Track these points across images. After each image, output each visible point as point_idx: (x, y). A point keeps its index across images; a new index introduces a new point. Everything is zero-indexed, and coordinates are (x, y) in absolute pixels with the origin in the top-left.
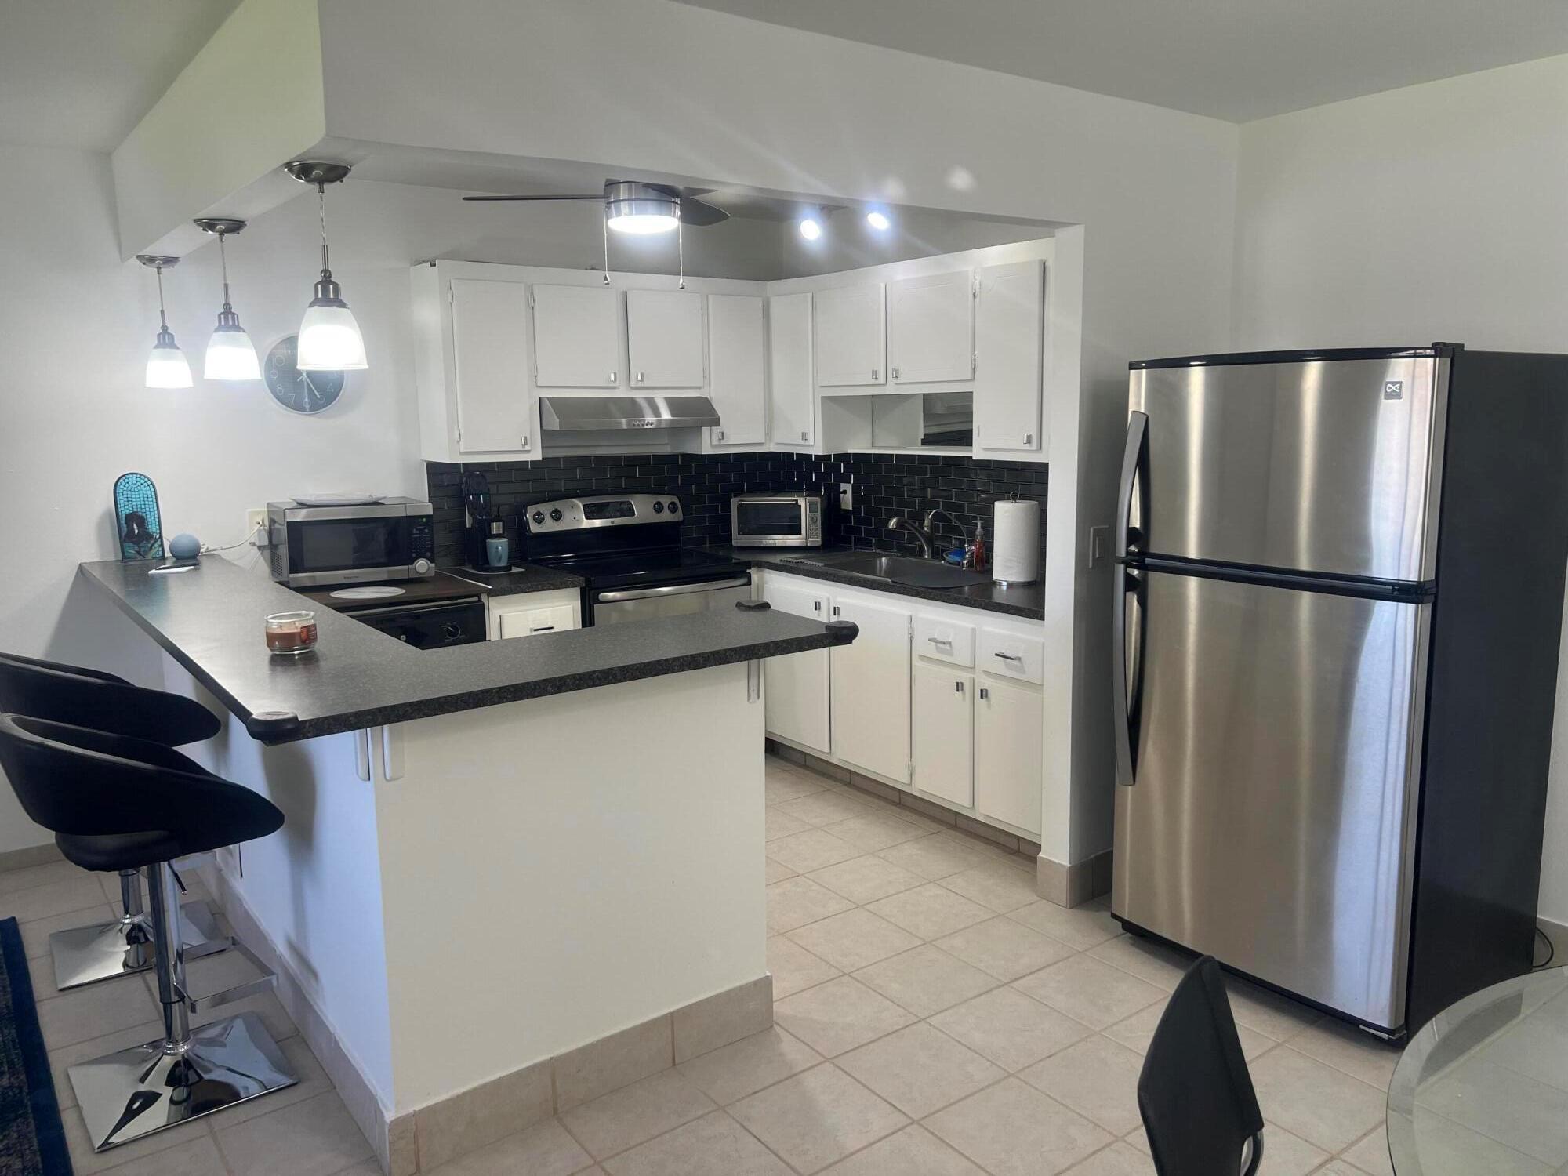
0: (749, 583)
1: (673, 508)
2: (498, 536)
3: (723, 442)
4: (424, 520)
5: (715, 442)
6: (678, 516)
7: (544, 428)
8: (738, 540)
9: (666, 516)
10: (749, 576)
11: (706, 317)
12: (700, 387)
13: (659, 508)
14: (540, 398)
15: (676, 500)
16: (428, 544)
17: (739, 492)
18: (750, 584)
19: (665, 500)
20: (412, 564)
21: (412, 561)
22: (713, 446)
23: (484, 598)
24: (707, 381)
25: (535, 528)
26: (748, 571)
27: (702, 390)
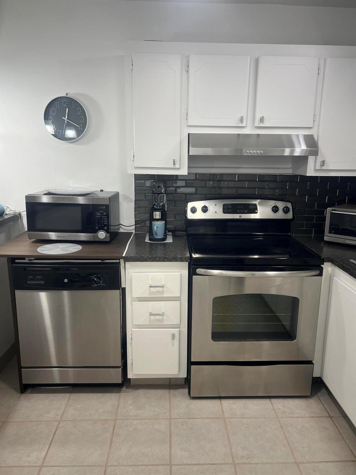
0: (321, 274)
1: (286, 210)
2: (158, 220)
3: (323, 168)
4: (104, 207)
5: (318, 167)
6: (290, 216)
7: (190, 154)
8: (328, 237)
9: (280, 215)
10: (321, 270)
11: (321, 75)
12: (310, 128)
13: (275, 209)
14: (189, 134)
15: (289, 205)
16: (106, 222)
17: (331, 204)
18: (322, 276)
19: (281, 205)
20: (96, 233)
21: (95, 231)
22: (316, 170)
23: (122, 261)
24: (316, 123)
25: (190, 216)
26: (322, 266)
27: (312, 130)
